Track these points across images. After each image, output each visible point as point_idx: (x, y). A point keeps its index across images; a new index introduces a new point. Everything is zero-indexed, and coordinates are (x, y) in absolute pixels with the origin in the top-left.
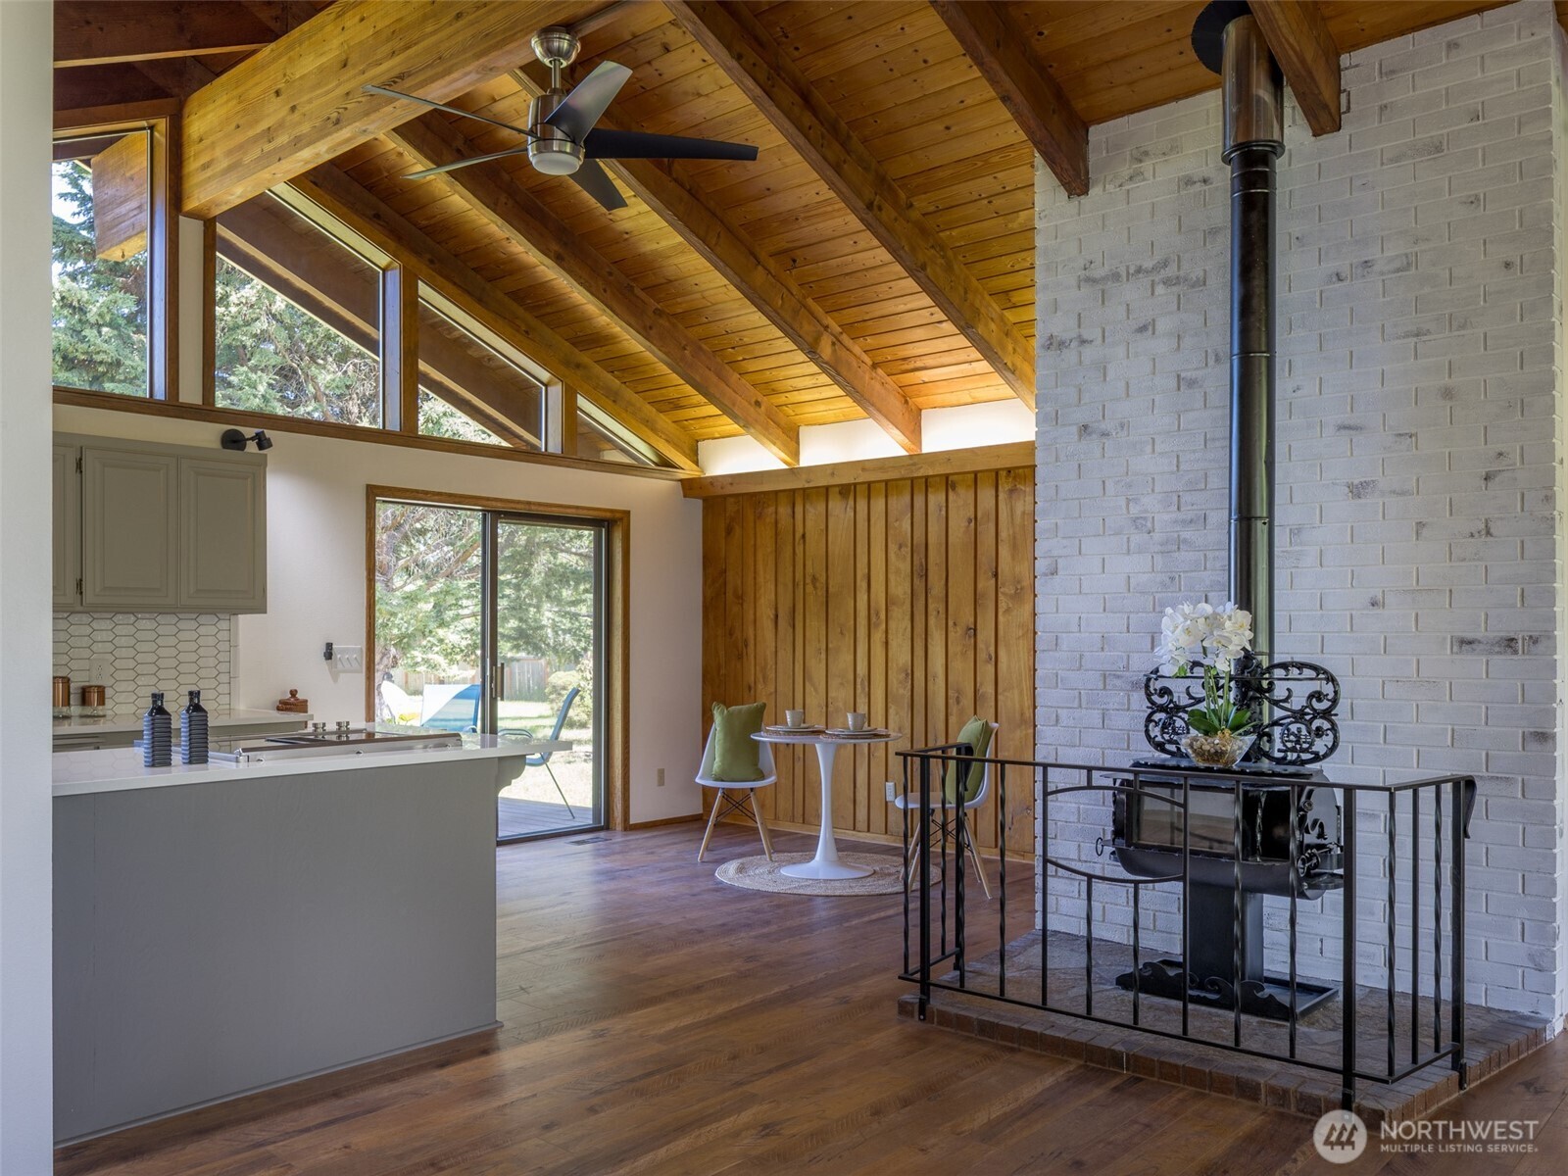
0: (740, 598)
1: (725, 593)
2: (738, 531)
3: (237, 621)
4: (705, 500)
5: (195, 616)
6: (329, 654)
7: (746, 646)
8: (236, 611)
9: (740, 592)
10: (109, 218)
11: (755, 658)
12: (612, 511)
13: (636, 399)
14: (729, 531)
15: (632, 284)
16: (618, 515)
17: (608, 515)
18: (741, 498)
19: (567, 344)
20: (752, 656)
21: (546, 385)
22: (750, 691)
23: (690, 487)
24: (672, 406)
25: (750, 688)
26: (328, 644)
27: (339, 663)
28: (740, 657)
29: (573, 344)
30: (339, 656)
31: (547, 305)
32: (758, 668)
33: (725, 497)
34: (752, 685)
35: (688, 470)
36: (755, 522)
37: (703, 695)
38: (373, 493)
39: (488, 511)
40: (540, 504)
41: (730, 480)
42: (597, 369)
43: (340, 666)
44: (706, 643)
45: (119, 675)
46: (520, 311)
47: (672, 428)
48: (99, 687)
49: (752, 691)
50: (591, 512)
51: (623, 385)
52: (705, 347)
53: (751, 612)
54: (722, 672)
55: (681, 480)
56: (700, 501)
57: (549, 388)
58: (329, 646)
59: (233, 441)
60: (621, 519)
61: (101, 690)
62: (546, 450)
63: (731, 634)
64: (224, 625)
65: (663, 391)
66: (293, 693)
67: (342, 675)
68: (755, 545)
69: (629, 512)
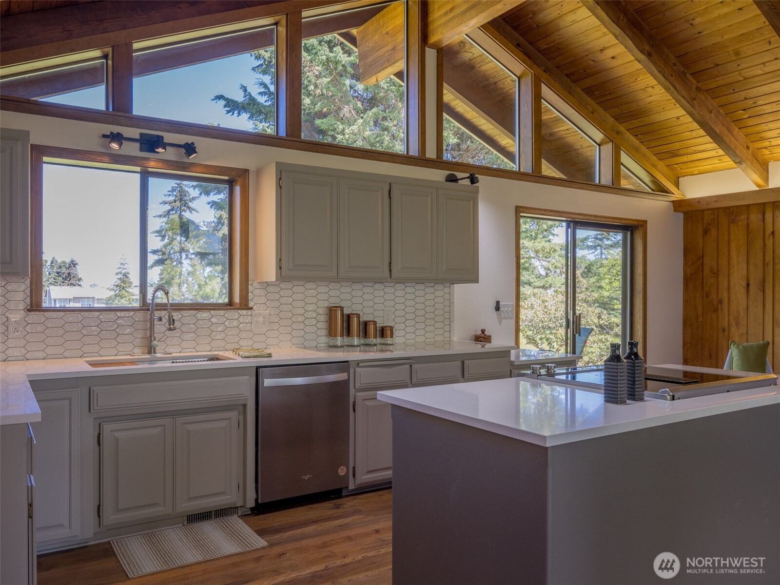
0: (716, 274)
1: (703, 271)
2: (713, 232)
3: (454, 286)
4: (685, 213)
5: (433, 285)
6: (497, 308)
7: (721, 303)
8: (453, 282)
9: (716, 271)
10: (370, 60)
11: (729, 310)
12: (637, 221)
13: (647, 152)
14: (706, 232)
15: (685, 71)
16: (641, 223)
17: (636, 223)
18: (716, 211)
19: (612, 119)
20: (727, 309)
21: (599, 145)
22: (724, 332)
23: (678, 205)
24: (671, 155)
25: (724, 331)
26: (497, 302)
27: (502, 313)
28: (716, 310)
29: (616, 119)
30: (502, 309)
31: (610, 94)
32: (731, 317)
33: (703, 211)
34: (726, 328)
35: (677, 195)
36: (729, 226)
37: (684, 334)
38: (519, 210)
39: (571, 221)
40: (602, 217)
41: (715, 199)
42: (628, 135)
43: (503, 315)
44: (686, 302)
45: (397, 320)
46: (589, 100)
47: (666, 170)
48: (390, 327)
49: (726, 333)
50: (624, 221)
51: (641, 144)
52: (721, 111)
53: (726, 283)
54: (700, 319)
55: (672, 201)
56: (682, 214)
57: (601, 147)
58: (498, 303)
59: (452, 179)
60: (642, 226)
61: (391, 328)
62: (599, 182)
63: (707, 296)
64: (447, 290)
65: (669, 145)
66: (483, 331)
67: (504, 320)
68: (729, 240)
69: (647, 221)
